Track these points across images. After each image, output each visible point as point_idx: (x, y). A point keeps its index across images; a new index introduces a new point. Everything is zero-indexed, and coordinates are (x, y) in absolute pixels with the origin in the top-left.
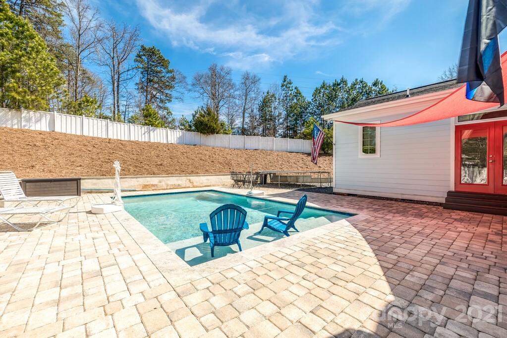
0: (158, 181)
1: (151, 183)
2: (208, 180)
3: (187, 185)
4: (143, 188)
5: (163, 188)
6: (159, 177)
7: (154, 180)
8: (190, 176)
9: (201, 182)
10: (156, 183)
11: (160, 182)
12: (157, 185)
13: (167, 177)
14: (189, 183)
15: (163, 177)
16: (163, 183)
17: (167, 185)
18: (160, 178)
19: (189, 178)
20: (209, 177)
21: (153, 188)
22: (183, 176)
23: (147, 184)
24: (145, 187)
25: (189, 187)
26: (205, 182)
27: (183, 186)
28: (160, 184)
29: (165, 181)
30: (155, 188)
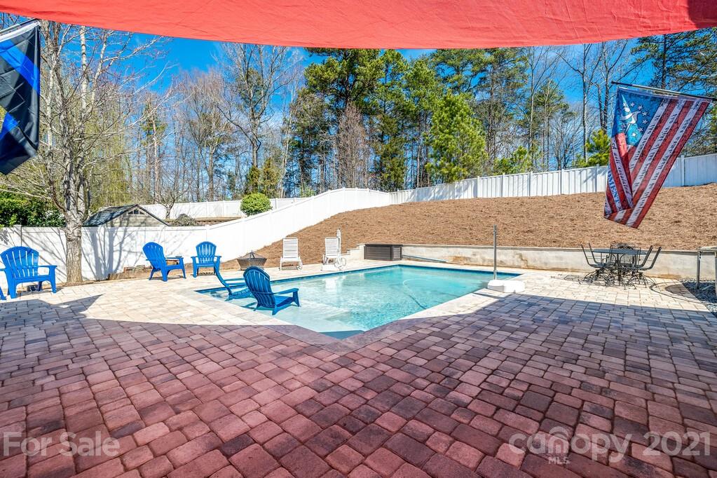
0: (471, 253)
1: (463, 255)
2: (561, 258)
3: (516, 264)
4: (454, 260)
5: (478, 263)
6: (473, 248)
7: (466, 252)
8: (521, 249)
9: (543, 261)
10: (469, 256)
11: (474, 255)
12: (470, 258)
13: (483, 248)
14: (519, 260)
15: (479, 248)
16: (478, 257)
17: (484, 260)
18: (475, 250)
19: (519, 252)
20: (561, 254)
21: (465, 262)
22: (509, 249)
23: (459, 256)
24: (457, 259)
25: (520, 267)
26: (551, 261)
27: (508, 264)
28: (474, 257)
29: (481, 254)
30: (468, 262)
